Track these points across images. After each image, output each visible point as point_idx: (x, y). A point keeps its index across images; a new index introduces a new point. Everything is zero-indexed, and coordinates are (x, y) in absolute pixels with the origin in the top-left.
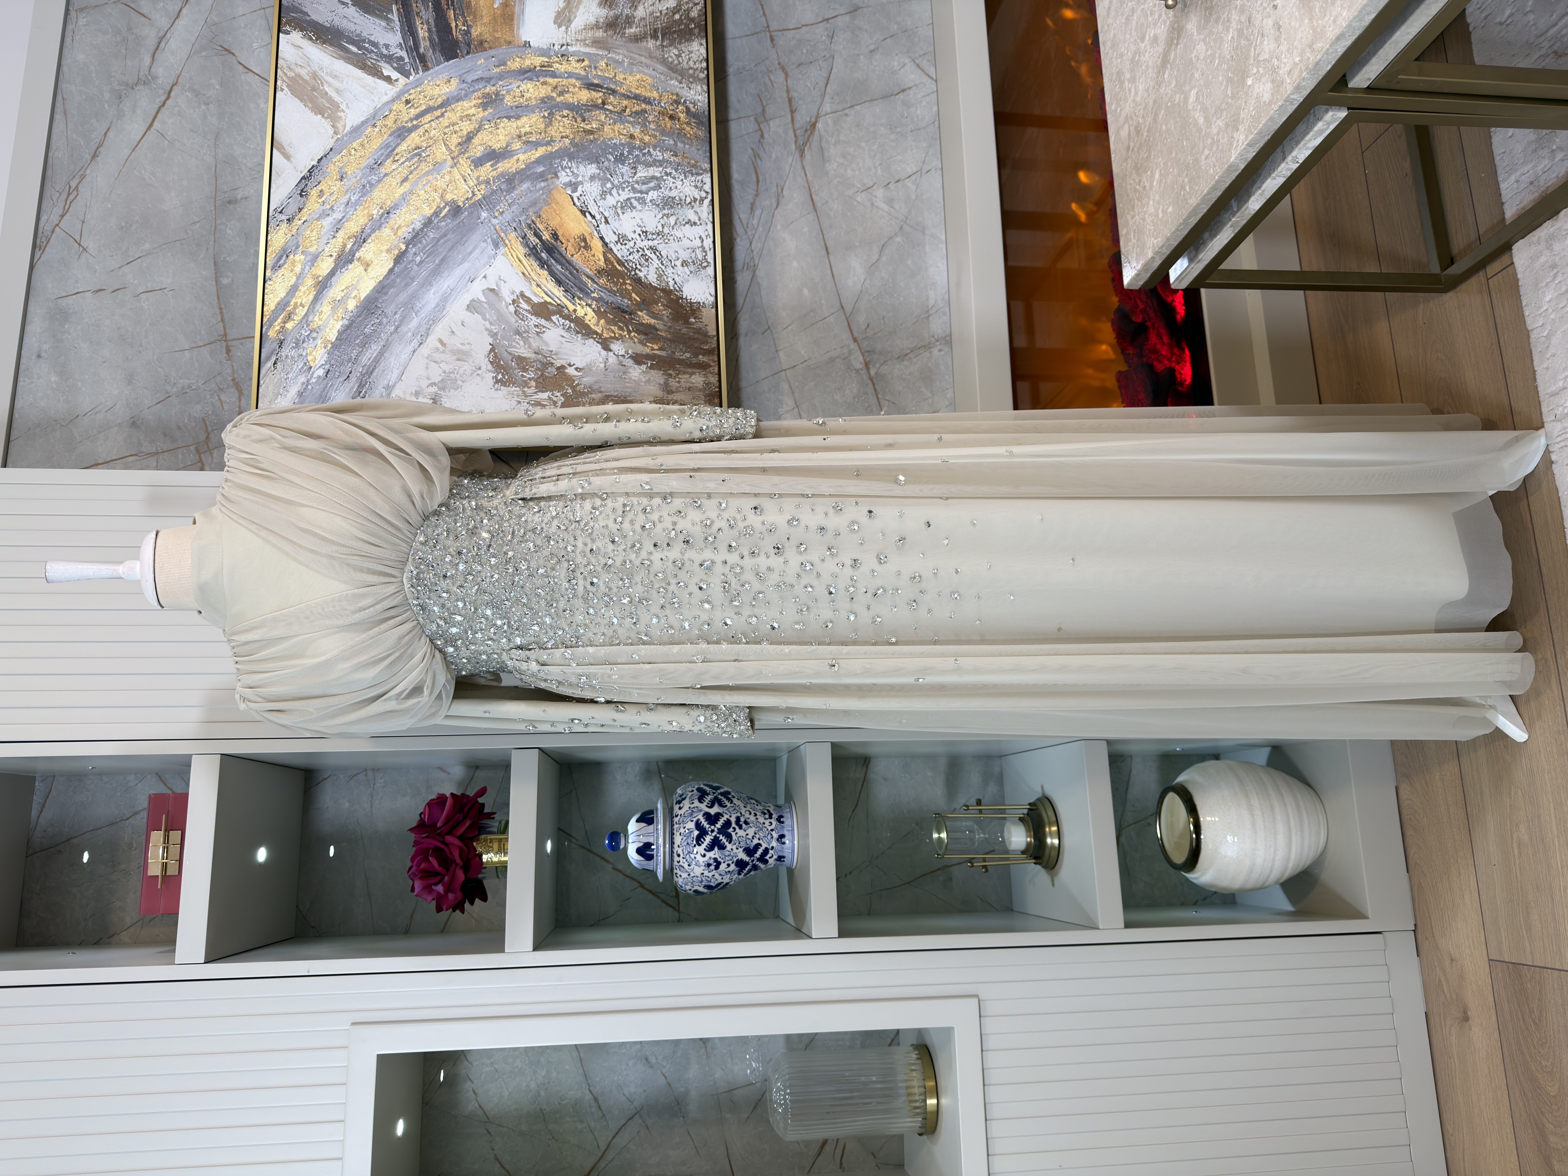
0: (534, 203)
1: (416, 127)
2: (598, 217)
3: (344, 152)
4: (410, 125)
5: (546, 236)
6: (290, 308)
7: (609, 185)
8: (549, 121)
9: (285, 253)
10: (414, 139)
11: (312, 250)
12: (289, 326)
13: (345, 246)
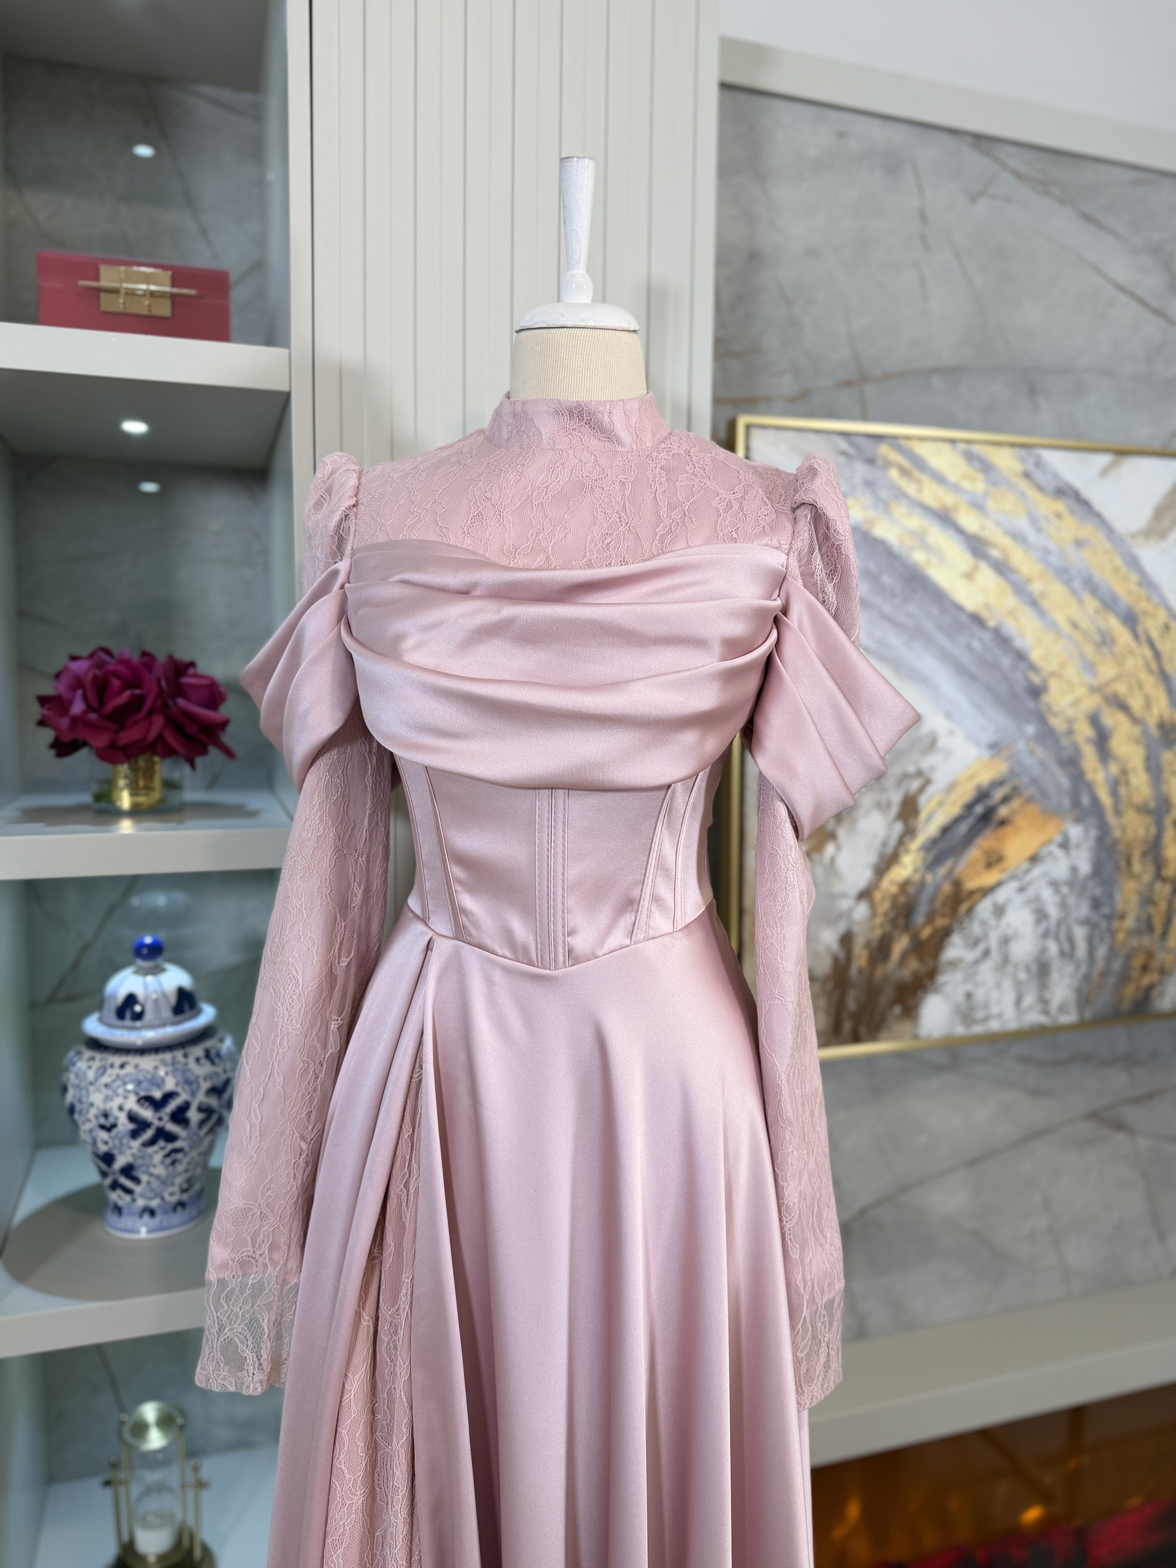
0: (1044, 794)
1: (1136, 636)
2: (1028, 878)
3: (1108, 546)
4: (1140, 630)
5: (1003, 811)
6: (917, 474)
7: (1065, 890)
8: (1143, 809)
9: (986, 467)
10: (1123, 636)
11: (991, 505)
12: (894, 474)
13: (994, 545)
